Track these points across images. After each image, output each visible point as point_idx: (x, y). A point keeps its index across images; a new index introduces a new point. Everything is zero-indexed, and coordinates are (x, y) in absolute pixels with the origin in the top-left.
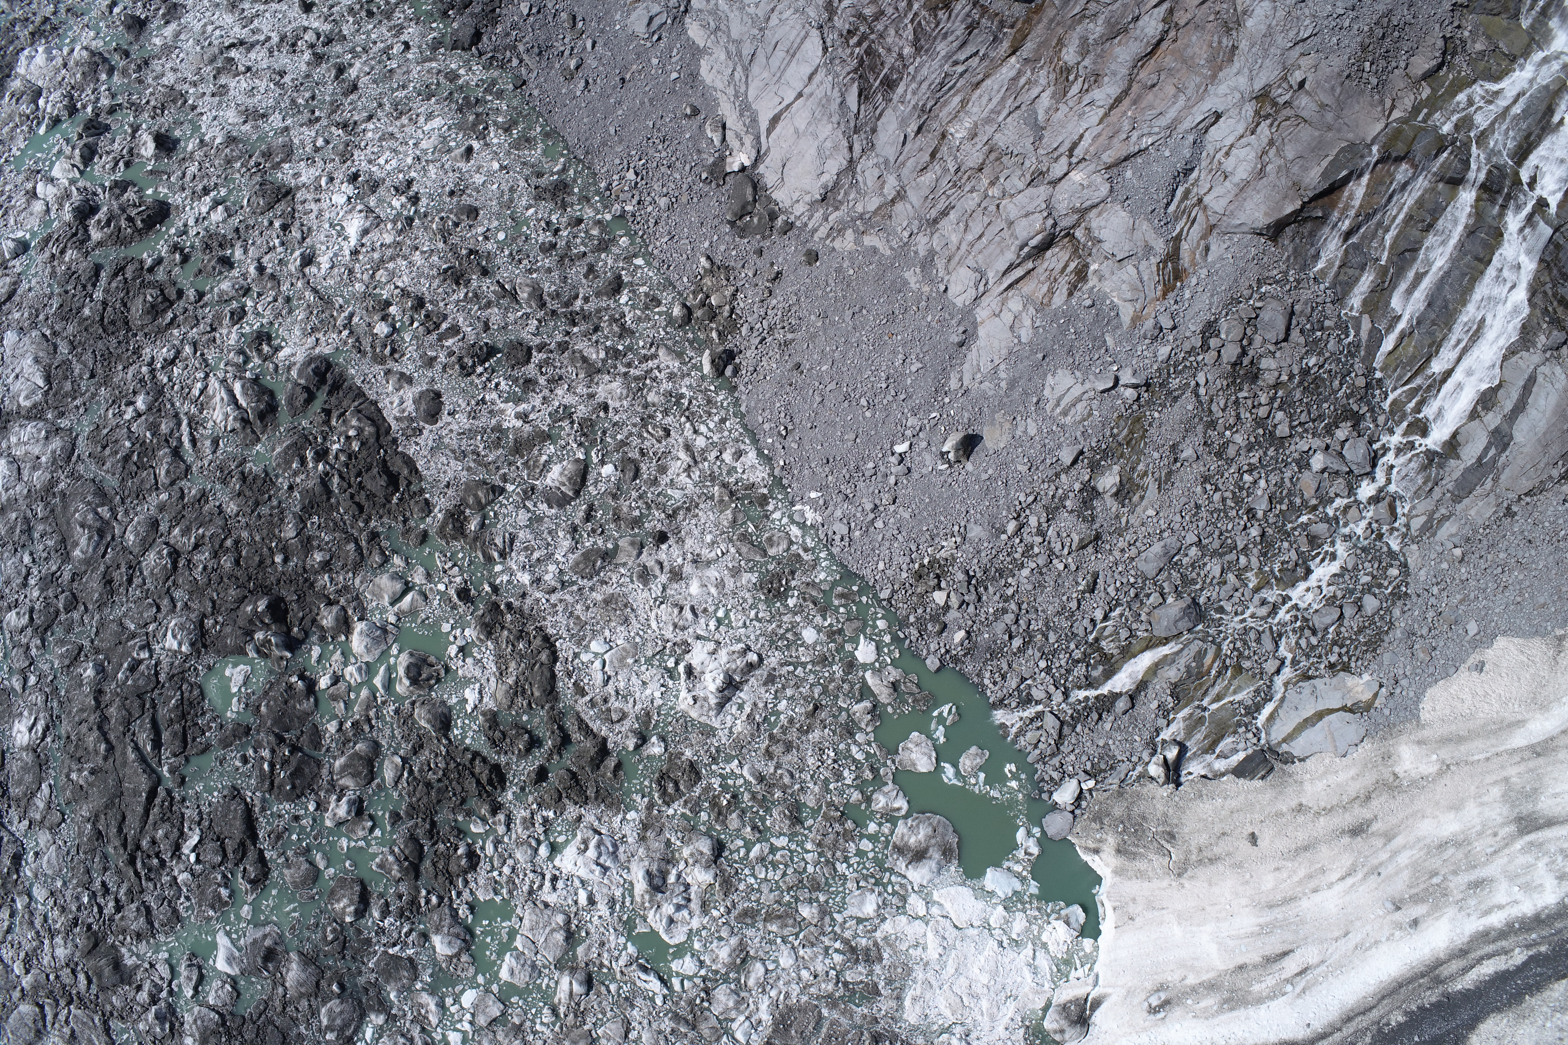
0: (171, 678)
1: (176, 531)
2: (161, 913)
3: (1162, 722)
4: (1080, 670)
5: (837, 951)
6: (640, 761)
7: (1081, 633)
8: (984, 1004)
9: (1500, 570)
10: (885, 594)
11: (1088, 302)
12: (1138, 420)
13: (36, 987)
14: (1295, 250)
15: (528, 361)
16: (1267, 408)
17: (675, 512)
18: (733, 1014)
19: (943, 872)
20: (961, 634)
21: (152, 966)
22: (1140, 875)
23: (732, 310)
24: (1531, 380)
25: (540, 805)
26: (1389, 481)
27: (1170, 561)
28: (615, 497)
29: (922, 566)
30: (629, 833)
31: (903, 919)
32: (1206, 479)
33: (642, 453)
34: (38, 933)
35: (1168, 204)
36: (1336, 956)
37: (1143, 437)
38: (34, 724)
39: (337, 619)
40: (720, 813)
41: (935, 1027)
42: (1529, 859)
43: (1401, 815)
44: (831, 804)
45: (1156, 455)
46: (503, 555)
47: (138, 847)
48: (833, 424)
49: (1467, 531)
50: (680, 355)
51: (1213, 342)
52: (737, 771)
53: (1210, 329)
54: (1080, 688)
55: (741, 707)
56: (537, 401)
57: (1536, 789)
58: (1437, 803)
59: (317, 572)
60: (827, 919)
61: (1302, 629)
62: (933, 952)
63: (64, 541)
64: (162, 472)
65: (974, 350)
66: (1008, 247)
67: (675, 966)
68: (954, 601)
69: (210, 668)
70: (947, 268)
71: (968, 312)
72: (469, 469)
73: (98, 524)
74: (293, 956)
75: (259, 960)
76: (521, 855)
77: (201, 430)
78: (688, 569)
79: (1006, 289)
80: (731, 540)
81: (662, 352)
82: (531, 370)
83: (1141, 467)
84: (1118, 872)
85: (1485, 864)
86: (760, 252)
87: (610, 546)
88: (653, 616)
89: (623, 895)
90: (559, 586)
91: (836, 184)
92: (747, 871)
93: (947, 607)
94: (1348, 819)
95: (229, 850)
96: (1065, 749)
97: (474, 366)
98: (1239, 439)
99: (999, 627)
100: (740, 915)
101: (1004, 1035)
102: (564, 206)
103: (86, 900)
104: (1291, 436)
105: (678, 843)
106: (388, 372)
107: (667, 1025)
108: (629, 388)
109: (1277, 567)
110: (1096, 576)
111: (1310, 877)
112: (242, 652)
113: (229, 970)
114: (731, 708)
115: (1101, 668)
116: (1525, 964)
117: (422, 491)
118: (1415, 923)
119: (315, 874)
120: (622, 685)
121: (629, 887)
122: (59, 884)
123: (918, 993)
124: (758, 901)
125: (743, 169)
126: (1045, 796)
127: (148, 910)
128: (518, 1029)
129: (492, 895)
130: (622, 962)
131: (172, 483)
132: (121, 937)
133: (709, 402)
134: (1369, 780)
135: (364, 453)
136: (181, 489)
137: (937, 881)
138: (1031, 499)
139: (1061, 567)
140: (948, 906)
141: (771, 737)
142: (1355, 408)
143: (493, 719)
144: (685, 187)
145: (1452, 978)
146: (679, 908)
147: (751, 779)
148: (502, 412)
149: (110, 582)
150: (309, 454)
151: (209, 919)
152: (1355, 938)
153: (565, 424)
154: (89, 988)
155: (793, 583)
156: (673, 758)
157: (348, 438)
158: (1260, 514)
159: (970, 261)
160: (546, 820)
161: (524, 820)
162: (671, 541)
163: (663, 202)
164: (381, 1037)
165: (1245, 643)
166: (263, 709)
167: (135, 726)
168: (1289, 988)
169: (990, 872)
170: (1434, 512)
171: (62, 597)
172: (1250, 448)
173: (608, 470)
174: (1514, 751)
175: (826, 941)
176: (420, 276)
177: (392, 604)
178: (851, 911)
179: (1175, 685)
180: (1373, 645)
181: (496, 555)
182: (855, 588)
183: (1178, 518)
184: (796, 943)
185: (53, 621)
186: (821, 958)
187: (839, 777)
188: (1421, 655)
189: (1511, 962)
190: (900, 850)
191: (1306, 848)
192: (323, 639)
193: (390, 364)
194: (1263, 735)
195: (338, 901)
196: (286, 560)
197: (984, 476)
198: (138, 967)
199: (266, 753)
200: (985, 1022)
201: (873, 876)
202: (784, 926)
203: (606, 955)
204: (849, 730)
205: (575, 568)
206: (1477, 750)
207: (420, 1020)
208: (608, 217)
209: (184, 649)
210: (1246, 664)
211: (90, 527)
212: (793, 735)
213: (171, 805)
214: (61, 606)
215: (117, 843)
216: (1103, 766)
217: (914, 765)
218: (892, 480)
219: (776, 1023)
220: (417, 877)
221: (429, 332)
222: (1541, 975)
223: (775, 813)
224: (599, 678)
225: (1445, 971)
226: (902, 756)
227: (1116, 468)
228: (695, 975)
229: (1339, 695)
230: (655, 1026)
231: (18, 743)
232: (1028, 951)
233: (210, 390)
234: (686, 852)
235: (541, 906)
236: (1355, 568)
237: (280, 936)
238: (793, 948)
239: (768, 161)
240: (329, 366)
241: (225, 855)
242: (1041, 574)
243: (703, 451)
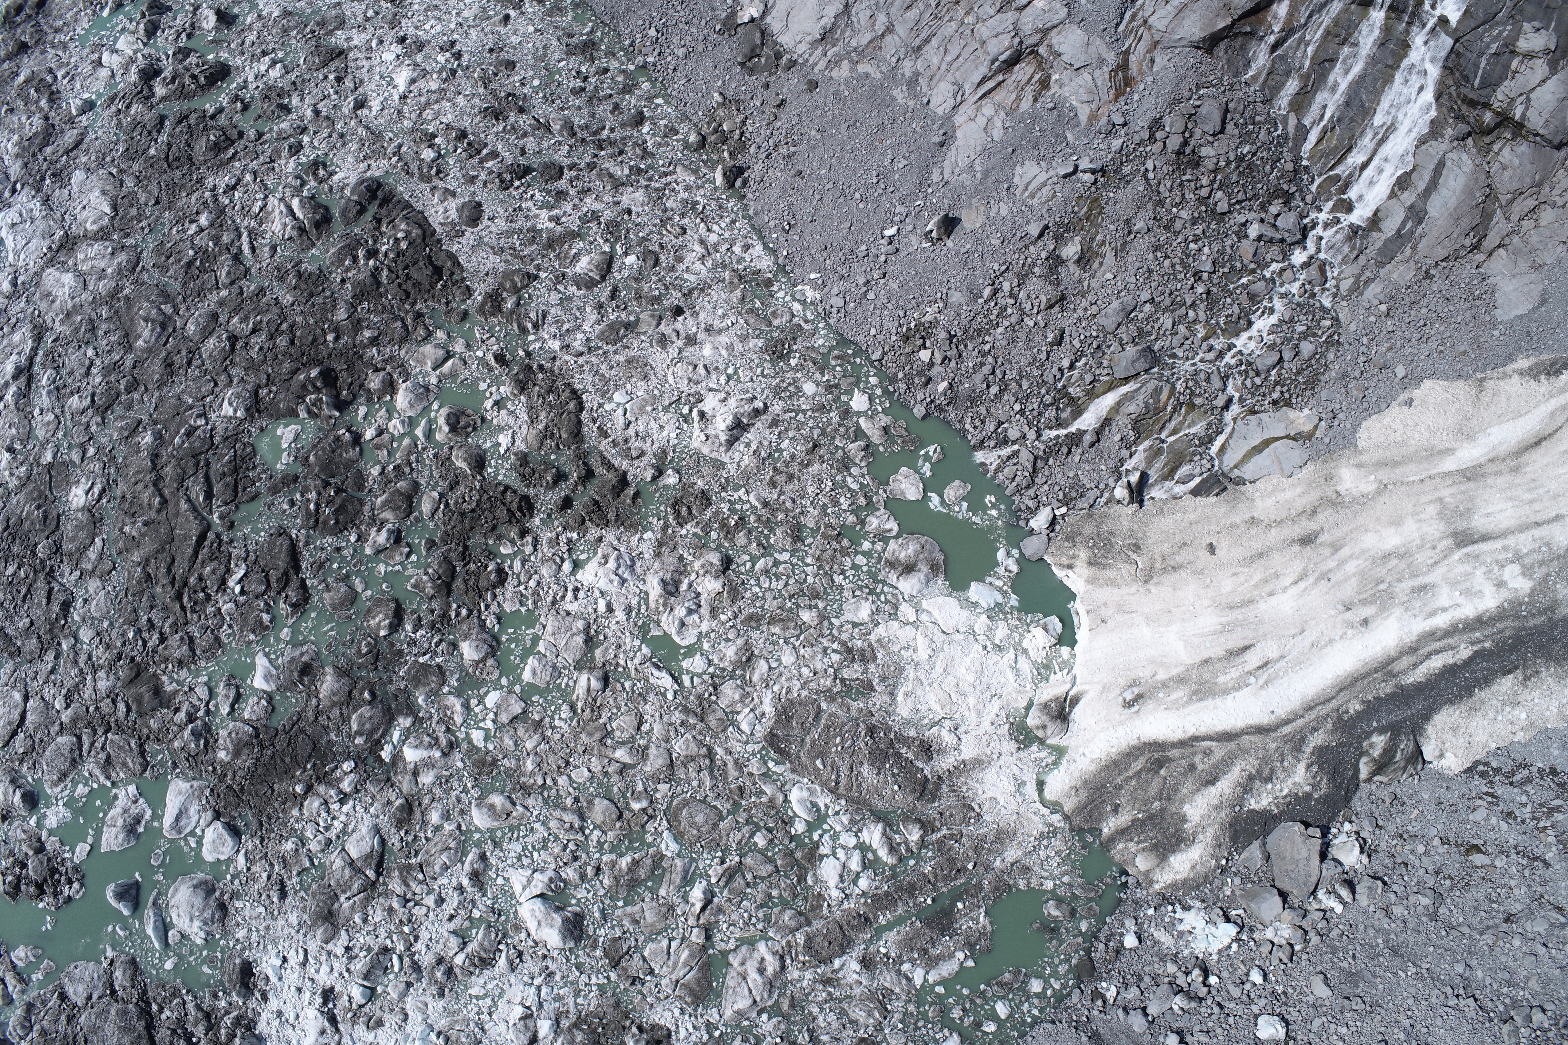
0: (225, 439)
1: (236, 319)
2: (203, 641)
3: (1125, 453)
4: (1050, 413)
5: (834, 651)
6: (656, 491)
7: (1051, 380)
8: (971, 701)
9: (1422, 322)
10: (876, 356)
11: (1051, 105)
12: (1096, 200)
13: (74, 721)
14: (1228, 60)
15: (560, 177)
16: (1208, 189)
17: (691, 292)
18: (739, 707)
19: (931, 584)
20: (945, 384)
21: (191, 689)
22: (1110, 583)
23: (742, 134)
24: (1441, 165)
25: (564, 529)
26: (1319, 250)
27: (1128, 314)
28: (637, 280)
29: (909, 329)
30: (645, 550)
31: (895, 624)
32: (1156, 249)
33: (662, 246)
34: (81, 670)
35: (1118, 25)
36: (1294, 653)
37: (1100, 213)
38: (91, 488)
39: (383, 382)
40: (728, 532)
41: (926, 721)
42: (1468, 568)
43: (1345, 529)
44: (829, 526)
45: (1112, 227)
46: (536, 326)
47: (185, 584)
48: (830, 217)
49: (1390, 290)
50: (695, 172)
51: (1159, 135)
52: (745, 498)
53: (1156, 124)
54: (1051, 428)
55: (748, 445)
56: (568, 207)
57: (1469, 510)
58: (1378, 519)
59: (366, 347)
60: (826, 623)
61: (1246, 371)
62: (923, 654)
63: (127, 335)
64: (223, 274)
65: (953, 148)
66: (981, 63)
67: (685, 664)
68: (938, 358)
69: (262, 429)
70: (929, 85)
71: (948, 118)
72: (506, 261)
73: (161, 318)
74: (328, 670)
75: (296, 674)
76: (546, 571)
77: (260, 240)
78: (701, 336)
79: (980, 98)
80: (739, 314)
81: (679, 169)
82: (563, 184)
83: (1099, 238)
84: (1090, 581)
85: (1426, 574)
86: (767, 86)
87: (632, 318)
88: (670, 372)
89: (639, 603)
90: (586, 350)
91: (833, 27)
92: (752, 582)
93: (931, 364)
94: (1297, 531)
95: (273, 579)
96: (1039, 480)
97: (512, 180)
98: (1184, 214)
99: (978, 378)
100: (746, 619)
101: (990, 729)
102: (592, 59)
103: (131, 635)
104: (1230, 212)
105: (690, 558)
106: (433, 189)
107: (677, 717)
108: (650, 197)
109: (1222, 321)
110: (1062, 332)
111: (1266, 581)
112: (294, 414)
113: (266, 687)
114: (740, 446)
115: (1069, 409)
116: (1472, 659)
117: (463, 280)
118: (1365, 622)
119: (353, 597)
120: (641, 428)
121: (645, 597)
122: (106, 624)
123: (910, 688)
124: (762, 607)
125: (752, 20)
126: (1022, 523)
127: (191, 640)
128: (538, 725)
129: (518, 606)
130: (636, 661)
131: (232, 283)
132: (163, 666)
133: (721, 207)
134: (1314, 496)
135: (412, 251)
136: (241, 288)
137: (925, 592)
138: (1004, 268)
139: (1031, 324)
140: (936, 613)
141: (775, 469)
142: (1285, 187)
143: (524, 459)
144: (701, 38)
145: (1403, 672)
146: (690, 612)
147: (757, 504)
148: (537, 216)
149: (170, 365)
150: (361, 253)
151: (250, 643)
152: (1311, 636)
153: (593, 225)
154: (127, 715)
155: (795, 347)
156: (686, 487)
157: (397, 240)
158: (1205, 276)
159: (949, 77)
160: (569, 541)
161: (550, 540)
162: (687, 314)
163: (681, 52)
164: (407, 738)
165: (1196, 382)
166: (312, 458)
167: (189, 483)
168: (1252, 680)
169: (974, 585)
170: (1360, 275)
171: (123, 382)
172: (1194, 221)
173: (631, 259)
174: (1446, 474)
175: (825, 642)
176: (462, 115)
177: (434, 369)
178: (848, 616)
179: (1136, 421)
180: (1312, 384)
181: (530, 326)
182: (850, 352)
183: (1133, 280)
184: (797, 644)
185: (114, 401)
186: (820, 656)
187: (836, 503)
188: (1355, 393)
189: (1457, 656)
190: (892, 564)
191: (1260, 556)
192: (369, 400)
193: (436, 182)
194: (1216, 463)
195: (374, 618)
196: (337, 338)
197: (963, 250)
198: (176, 692)
199: (312, 496)
200: (972, 717)
201: (867, 587)
202: (785, 629)
203: (621, 656)
204: (845, 464)
205: (601, 336)
206: (1412, 472)
207: (446, 721)
208: (632, 67)
209: (239, 414)
210: (1198, 401)
211: (153, 321)
212: (794, 468)
213: (220, 546)
214: (122, 387)
215: (165, 581)
216: (1074, 495)
217: (903, 493)
218: (882, 258)
219: (778, 714)
220: (449, 593)
221: (471, 157)
222: (1487, 669)
223: (778, 532)
224: (620, 422)
225: (1397, 667)
226: (893, 486)
227: (1077, 239)
228: (704, 673)
229: (1283, 425)
230: (666, 718)
231: (74, 506)
232: (1011, 654)
233: (269, 208)
234: (697, 565)
235: (563, 614)
236: (1292, 319)
237: (317, 653)
238: (794, 648)
239: (774, 13)
240: (379, 185)
241: (268, 585)
242: (1014, 331)
243: (716, 245)
